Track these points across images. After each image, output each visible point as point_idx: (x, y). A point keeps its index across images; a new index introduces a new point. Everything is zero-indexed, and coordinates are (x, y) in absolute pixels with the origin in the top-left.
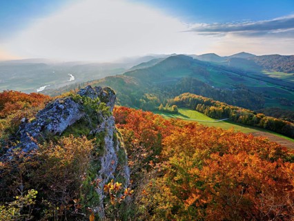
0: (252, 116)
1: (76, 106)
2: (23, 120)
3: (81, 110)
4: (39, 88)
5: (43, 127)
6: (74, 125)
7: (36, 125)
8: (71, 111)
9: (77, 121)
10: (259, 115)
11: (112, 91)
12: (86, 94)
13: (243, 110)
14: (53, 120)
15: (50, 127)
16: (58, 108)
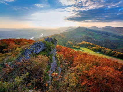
0: (111, 52)
1: (43, 44)
2: (26, 48)
3: (45, 46)
5: (32, 51)
6: (42, 51)
7: (30, 50)
8: (41, 46)
11: (56, 40)
12: (47, 40)
13: (107, 49)
14: (35, 49)
16: (37, 45)
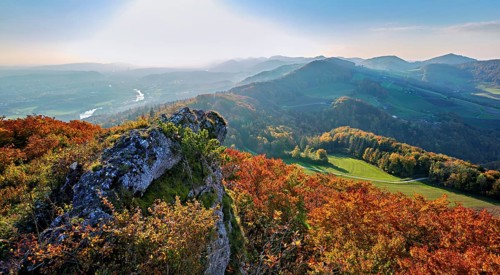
0: (475, 175)
1: (166, 143)
2: (74, 166)
3: (174, 152)
4: (83, 112)
5: (115, 179)
6: (162, 178)
7: (102, 175)
8: (159, 151)
9: (167, 171)
10: (489, 173)
11: (221, 120)
12: (182, 122)
13: (456, 162)
14: (132, 167)
15: (126, 180)
16: (138, 145)
